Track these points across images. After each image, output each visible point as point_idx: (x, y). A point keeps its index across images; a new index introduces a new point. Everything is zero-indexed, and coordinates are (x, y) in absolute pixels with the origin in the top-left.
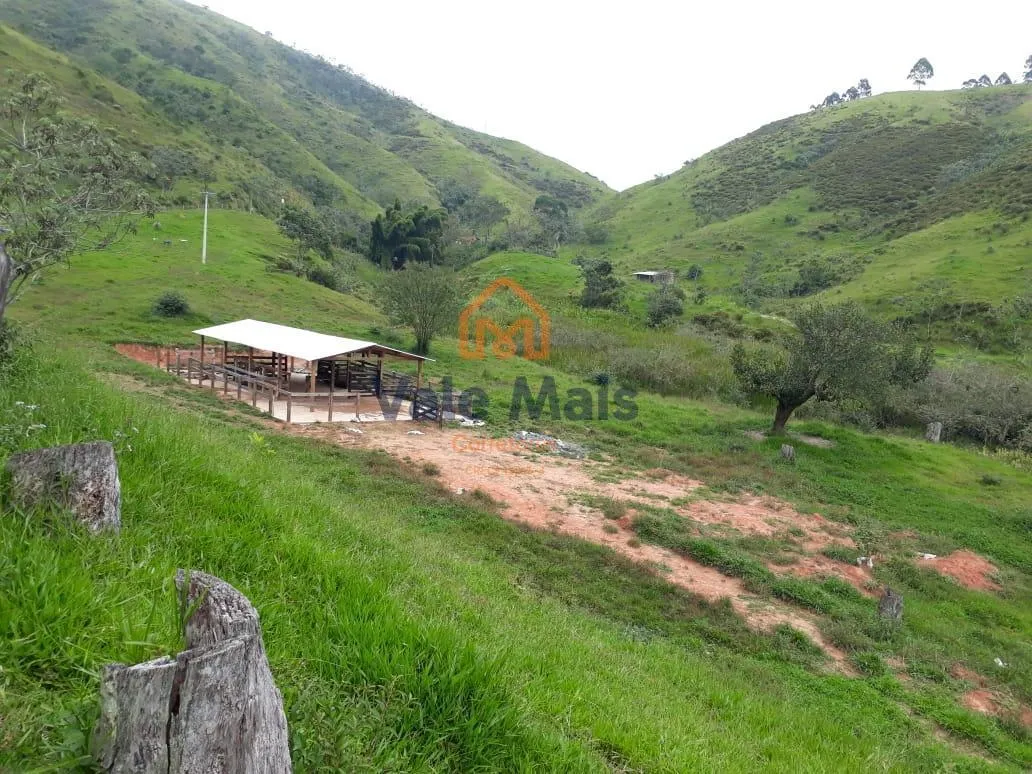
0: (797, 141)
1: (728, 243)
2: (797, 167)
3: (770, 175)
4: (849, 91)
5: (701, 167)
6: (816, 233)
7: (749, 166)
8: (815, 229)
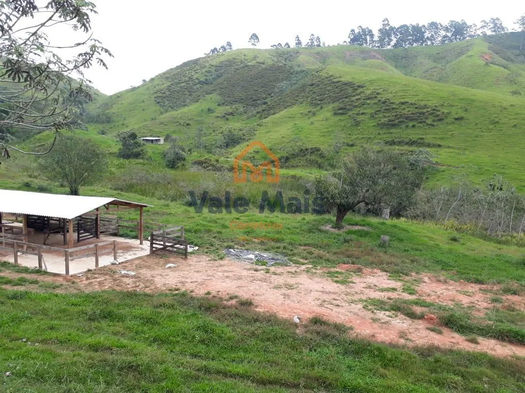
0: (204, 70)
1: (182, 122)
2: (207, 84)
3: (195, 87)
4: (222, 47)
5: (156, 82)
6: (224, 116)
7: (182, 83)
8: (223, 114)
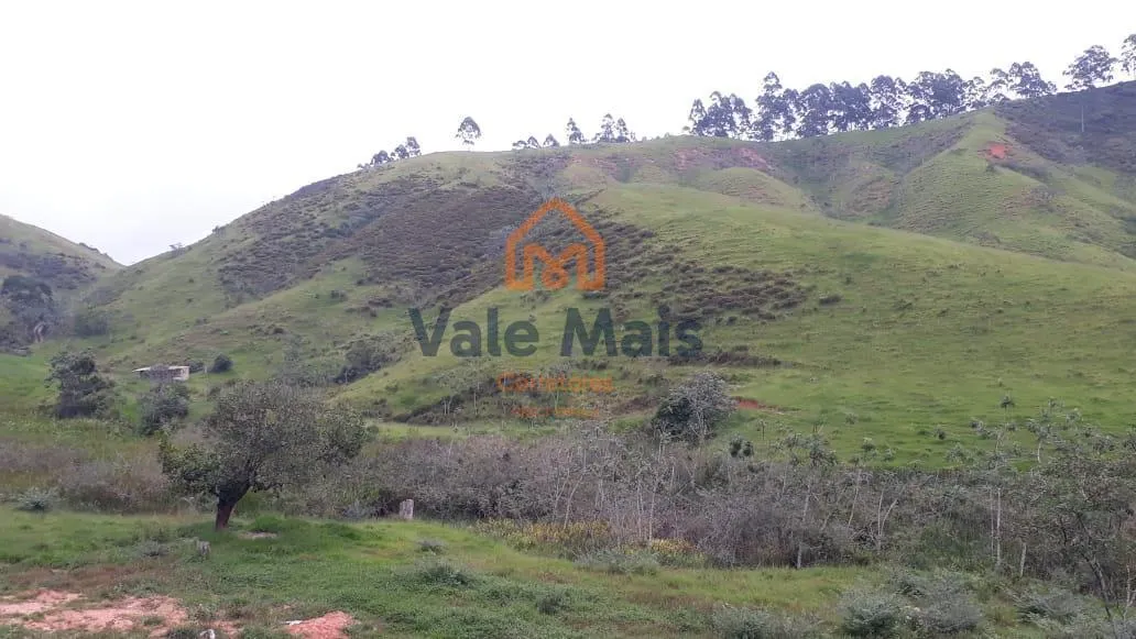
0: (341, 205)
1: (265, 325)
2: (343, 235)
3: (313, 245)
4: (397, 150)
5: (230, 235)
6: (366, 309)
7: (286, 235)
8: (365, 304)
